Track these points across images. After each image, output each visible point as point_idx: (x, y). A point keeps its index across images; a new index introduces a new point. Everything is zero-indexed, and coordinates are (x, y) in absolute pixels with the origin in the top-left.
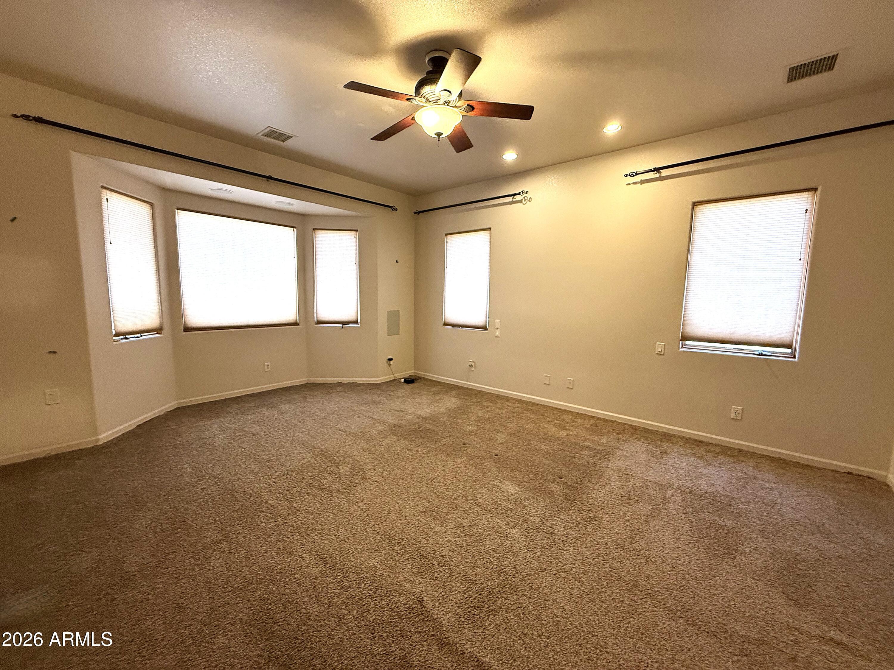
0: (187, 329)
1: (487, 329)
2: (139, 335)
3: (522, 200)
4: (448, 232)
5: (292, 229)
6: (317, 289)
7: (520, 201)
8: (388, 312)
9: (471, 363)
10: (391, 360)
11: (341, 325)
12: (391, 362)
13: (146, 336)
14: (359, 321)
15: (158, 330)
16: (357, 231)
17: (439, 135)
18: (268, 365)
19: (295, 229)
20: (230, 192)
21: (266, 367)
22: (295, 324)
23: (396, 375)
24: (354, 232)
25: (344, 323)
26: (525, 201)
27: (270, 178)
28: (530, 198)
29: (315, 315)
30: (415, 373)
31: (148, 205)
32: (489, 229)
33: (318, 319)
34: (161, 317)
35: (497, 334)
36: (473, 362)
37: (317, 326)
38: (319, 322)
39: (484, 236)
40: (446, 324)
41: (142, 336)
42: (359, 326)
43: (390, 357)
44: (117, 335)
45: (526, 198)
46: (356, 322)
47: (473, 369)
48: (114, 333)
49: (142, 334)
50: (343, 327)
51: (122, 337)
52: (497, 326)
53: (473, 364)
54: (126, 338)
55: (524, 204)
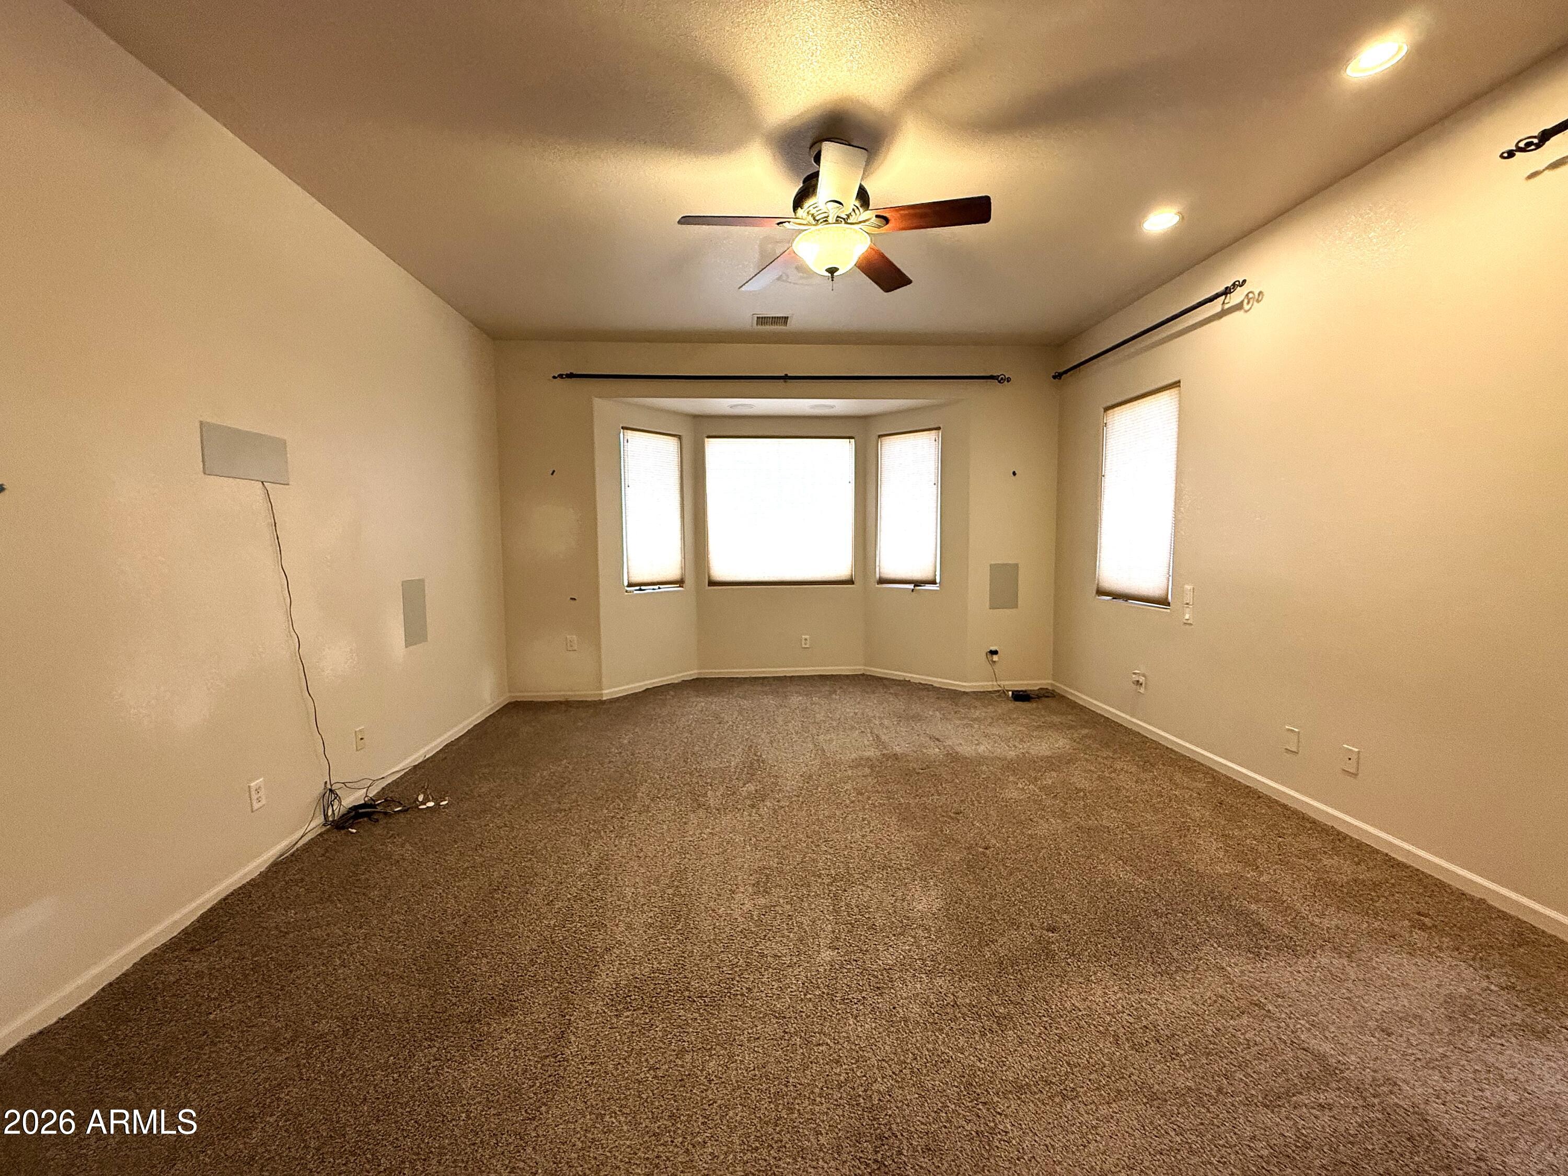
0: (712, 583)
1: (1169, 604)
2: (656, 587)
3: (1242, 302)
4: (1109, 404)
5: (848, 440)
6: (882, 529)
7: (1239, 307)
8: (991, 565)
9: (1135, 678)
10: (994, 653)
11: (911, 586)
12: (995, 658)
13: (665, 589)
14: (938, 581)
15: (680, 582)
16: (938, 428)
17: (832, 271)
18: (806, 639)
19: (853, 441)
20: (751, 406)
21: (803, 641)
22: (850, 582)
23: (1002, 683)
24: (934, 432)
25: (917, 583)
26: (1248, 303)
27: (786, 378)
28: (1260, 293)
29: (877, 569)
30: (1052, 685)
31: (676, 439)
32: (1176, 384)
33: (882, 575)
34: (684, 568)
35: (1187, 617)
36: (1144, 675)
37: (880, 586)
38: (882, 581)
39: (1165, 404)
40: (1101, 592)
41: (659, 588)
42: (938, 589)
43: (993, 648)
44: (630, 585)
45: (1251, 295)
46: (934, 582)
47: (1142, 690)
48: (626, 583)
49: (661, 586)
50: (913, 590)
51: (638, 588)
52: (1188, 598)
53: (1142, 679)
54: (640, 590)
55: (1246, 311)
